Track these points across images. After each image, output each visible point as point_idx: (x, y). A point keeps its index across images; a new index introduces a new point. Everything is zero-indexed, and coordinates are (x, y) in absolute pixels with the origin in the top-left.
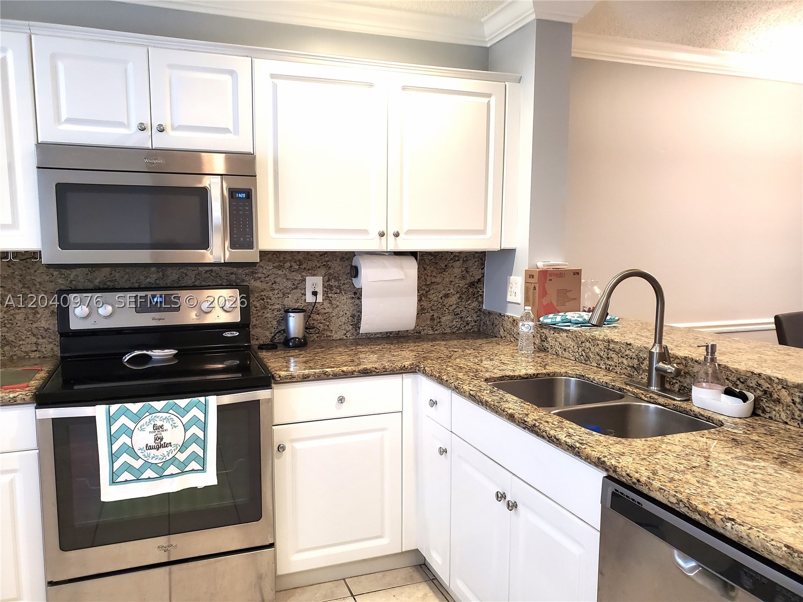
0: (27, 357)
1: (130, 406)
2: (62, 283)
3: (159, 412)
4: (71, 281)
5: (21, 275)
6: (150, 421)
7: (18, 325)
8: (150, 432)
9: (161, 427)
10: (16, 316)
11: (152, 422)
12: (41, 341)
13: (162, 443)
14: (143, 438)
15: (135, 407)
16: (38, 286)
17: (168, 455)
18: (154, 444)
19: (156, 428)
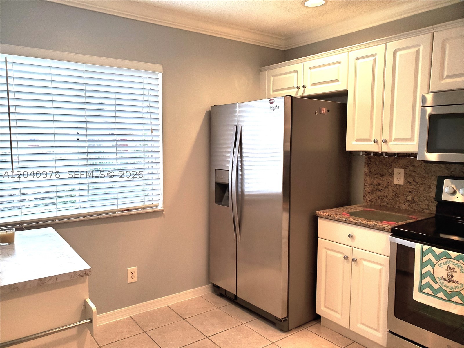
0: (423, 211)
1: (435, 249)
2: (446, 172)
3: (453, 259)
4: (452, 172)
5: (425, 166)
6: (446, 263)
7: (420, 193)
8: (445, 270)
9: (453, 269)
10: (420, 188)
11: (447, 264)
12: (431, 204)
13: (452, 279)
14: (441, 271)
15: (438, 251)
16: (433, 173)
17: (455, 288)
18: (447, 278)
19: (449, 268)
